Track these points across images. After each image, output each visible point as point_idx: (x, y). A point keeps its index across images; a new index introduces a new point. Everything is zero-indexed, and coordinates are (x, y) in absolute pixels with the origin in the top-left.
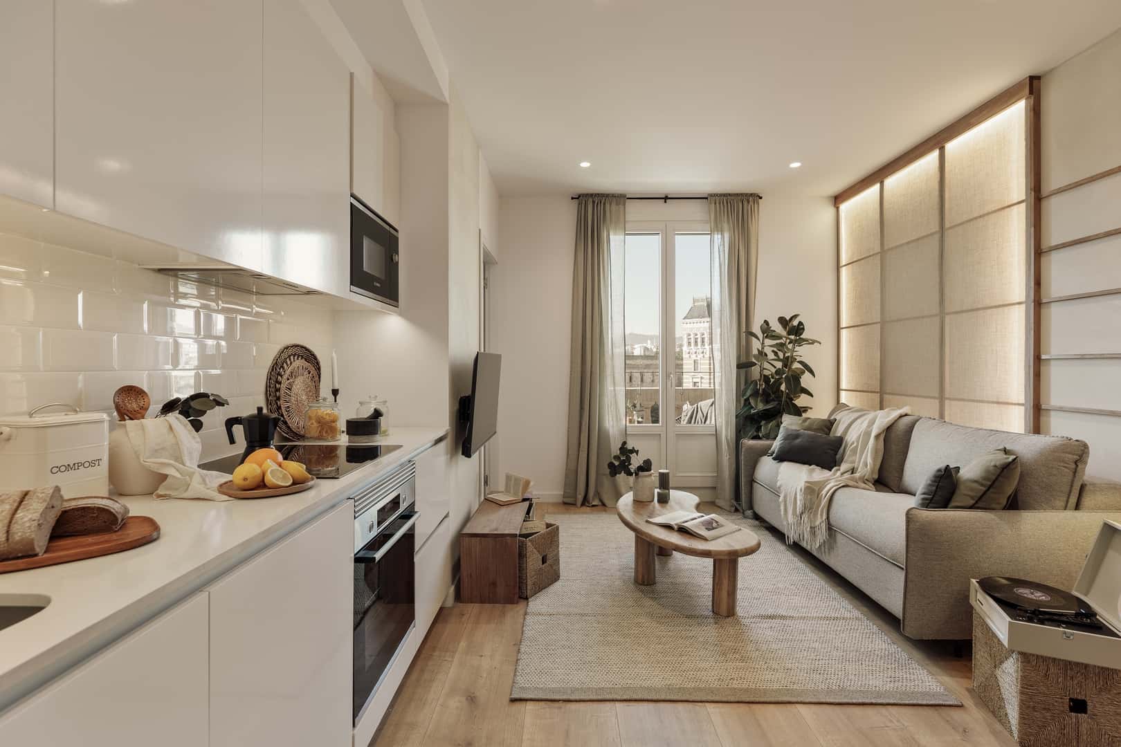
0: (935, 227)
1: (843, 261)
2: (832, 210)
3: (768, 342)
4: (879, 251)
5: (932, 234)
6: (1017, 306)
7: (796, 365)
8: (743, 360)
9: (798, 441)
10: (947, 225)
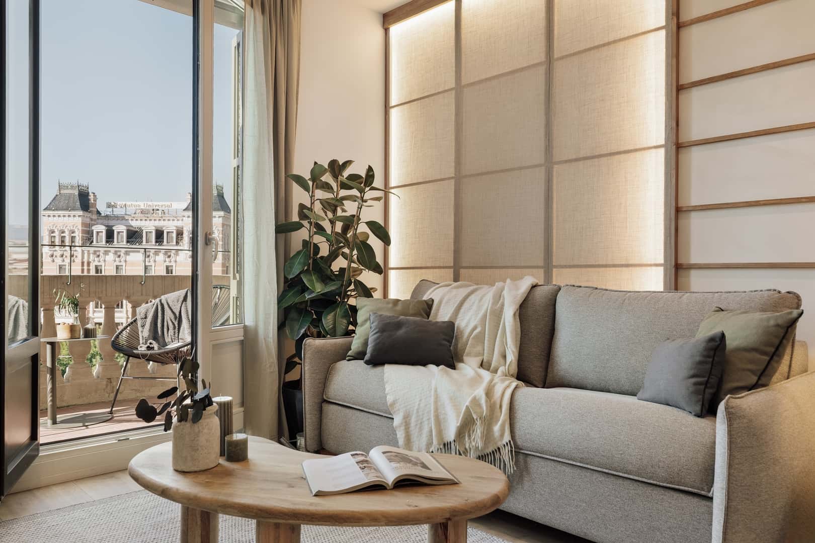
0: (539, 55)
1: (394, 100)
2: (379, 32)
3: (320, 194)
4: (453, 86)
5: (534, 66)
6: (654, 151)
7: (363, 228)
8: (282, 220)
9: (401, 332)
10: (557, 54)
